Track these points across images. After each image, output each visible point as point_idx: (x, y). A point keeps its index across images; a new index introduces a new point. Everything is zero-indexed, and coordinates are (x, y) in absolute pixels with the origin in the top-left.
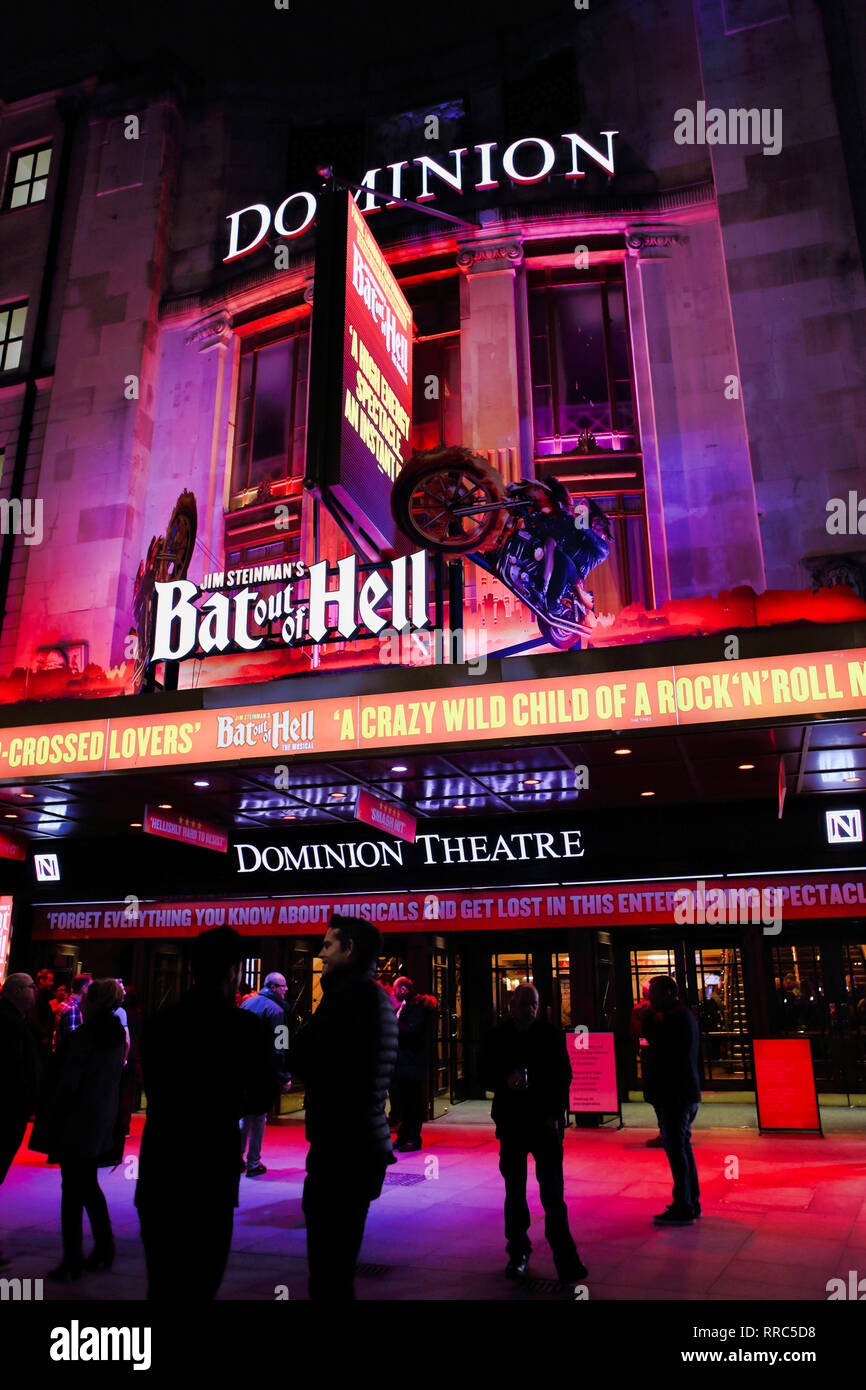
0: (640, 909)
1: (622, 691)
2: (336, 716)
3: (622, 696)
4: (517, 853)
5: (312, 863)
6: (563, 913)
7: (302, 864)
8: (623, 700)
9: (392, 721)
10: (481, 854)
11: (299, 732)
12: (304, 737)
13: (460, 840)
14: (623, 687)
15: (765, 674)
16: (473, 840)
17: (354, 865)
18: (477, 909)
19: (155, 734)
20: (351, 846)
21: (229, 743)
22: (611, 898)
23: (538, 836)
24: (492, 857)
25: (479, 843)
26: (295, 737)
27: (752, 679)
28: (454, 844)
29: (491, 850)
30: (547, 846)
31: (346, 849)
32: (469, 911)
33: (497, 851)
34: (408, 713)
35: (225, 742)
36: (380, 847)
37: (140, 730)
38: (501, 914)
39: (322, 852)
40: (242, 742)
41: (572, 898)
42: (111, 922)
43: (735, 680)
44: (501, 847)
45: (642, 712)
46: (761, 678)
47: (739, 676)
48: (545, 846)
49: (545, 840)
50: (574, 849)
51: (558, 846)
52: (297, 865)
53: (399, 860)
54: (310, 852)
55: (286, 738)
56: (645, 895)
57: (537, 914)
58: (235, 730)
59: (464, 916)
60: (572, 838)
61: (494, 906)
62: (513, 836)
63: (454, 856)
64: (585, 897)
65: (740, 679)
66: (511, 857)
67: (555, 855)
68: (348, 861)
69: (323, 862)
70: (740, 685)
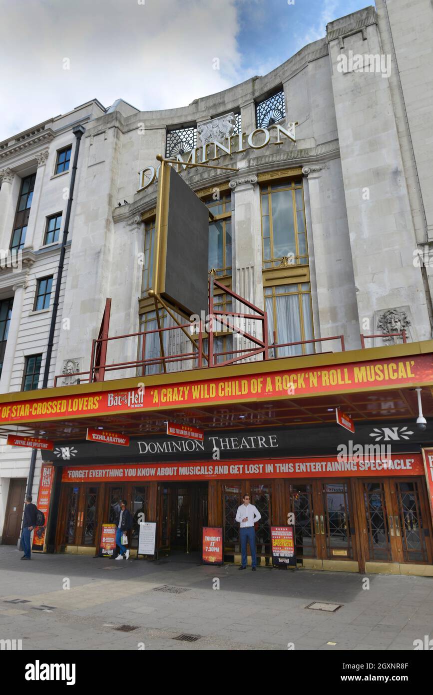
0: (305, 471)
1: (261, 381)
2: (152, 393)
3: (261, 383)
4: (250, 445)
5: (168, 450)
6: (272, 472)
7: (164, 450)
8: (262, 385)
9: (173, 395)
10: (236, 445)
11: (138, 400)
12: (139, 402)
13: (227, 439)
14: (262, 379)
15: (319, 373)
16: (232, 439)
17: (185, 450)
18: (237, 469)
19: (85, 401)
20: (183, 442)
21: (112, 404)
22: (293, 465)
23: (259, 437)
24: (240, 447)
25: (235, 441)
26: (136, 402)
27: (314, 375)
28: (224, 441)
29: (240, 444)
30: (262, 442)
31: (181, 443)
32: (233, 470)
33: (242, 444)
34: (179, 391)
35: (110, 404)
36: (195, 443)
37: (80, 399)
38: (247, 472)
39: (172, 444)
40: (117, 404)
41: (276, 465)
42: (92, 475)
43: (307, 376)
44: (244, 443)
45: (269, 390)
46: (317, 375)
47: (309, 374)
48: (262, 443)
49: (262, 439)
50: (274, 443)
51: (267, 442)
52: (162, 451)
53: (203, 448)
54: (167, 444)
55: (133, 402)
56: (307, 464)
57: (261, 472)
58: (114, 399)
59: (231, 472)
60: (273, 438)
61: (244, 468)
62: (248, 438)
63: (225, 446)
64: (281, 465)
65: (309, 375)
66: (248, 447)
67: (266, 446)
68: (182, 448)
69: (172, 449)
70: (308, 378)
